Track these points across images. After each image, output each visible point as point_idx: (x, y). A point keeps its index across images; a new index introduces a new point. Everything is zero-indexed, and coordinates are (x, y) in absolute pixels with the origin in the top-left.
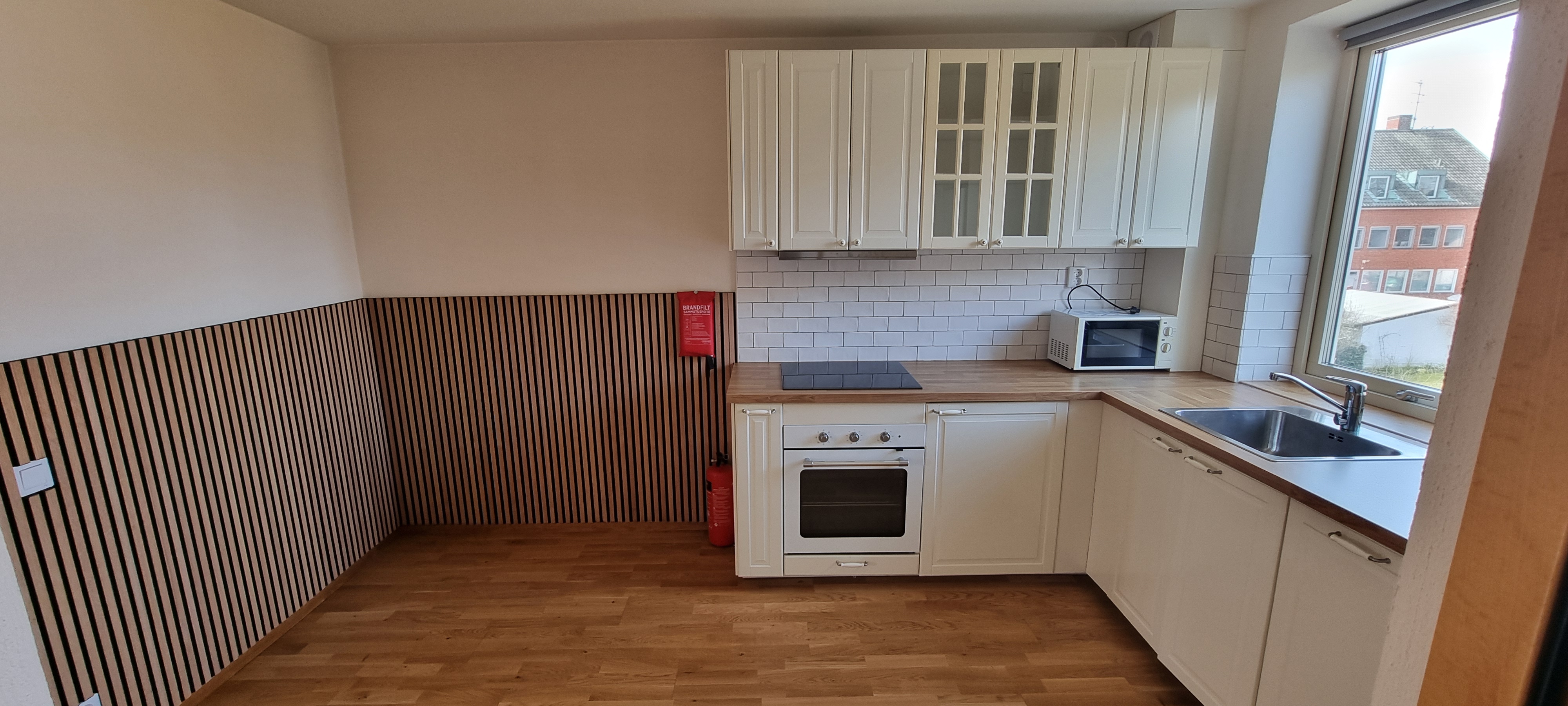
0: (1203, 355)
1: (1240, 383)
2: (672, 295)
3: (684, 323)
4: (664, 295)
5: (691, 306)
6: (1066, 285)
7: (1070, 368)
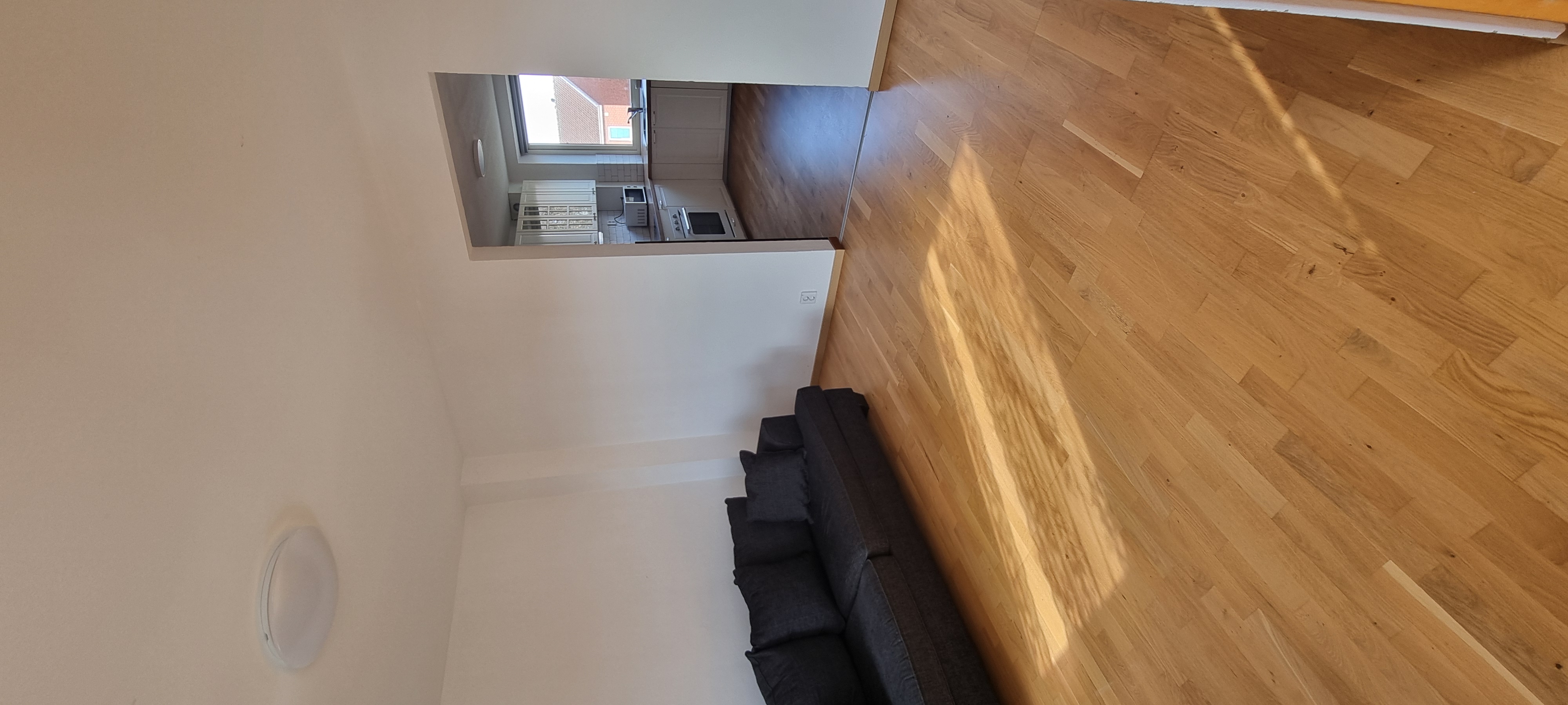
0: (636, 181)
1: (641, 160)
7: (646, 207)
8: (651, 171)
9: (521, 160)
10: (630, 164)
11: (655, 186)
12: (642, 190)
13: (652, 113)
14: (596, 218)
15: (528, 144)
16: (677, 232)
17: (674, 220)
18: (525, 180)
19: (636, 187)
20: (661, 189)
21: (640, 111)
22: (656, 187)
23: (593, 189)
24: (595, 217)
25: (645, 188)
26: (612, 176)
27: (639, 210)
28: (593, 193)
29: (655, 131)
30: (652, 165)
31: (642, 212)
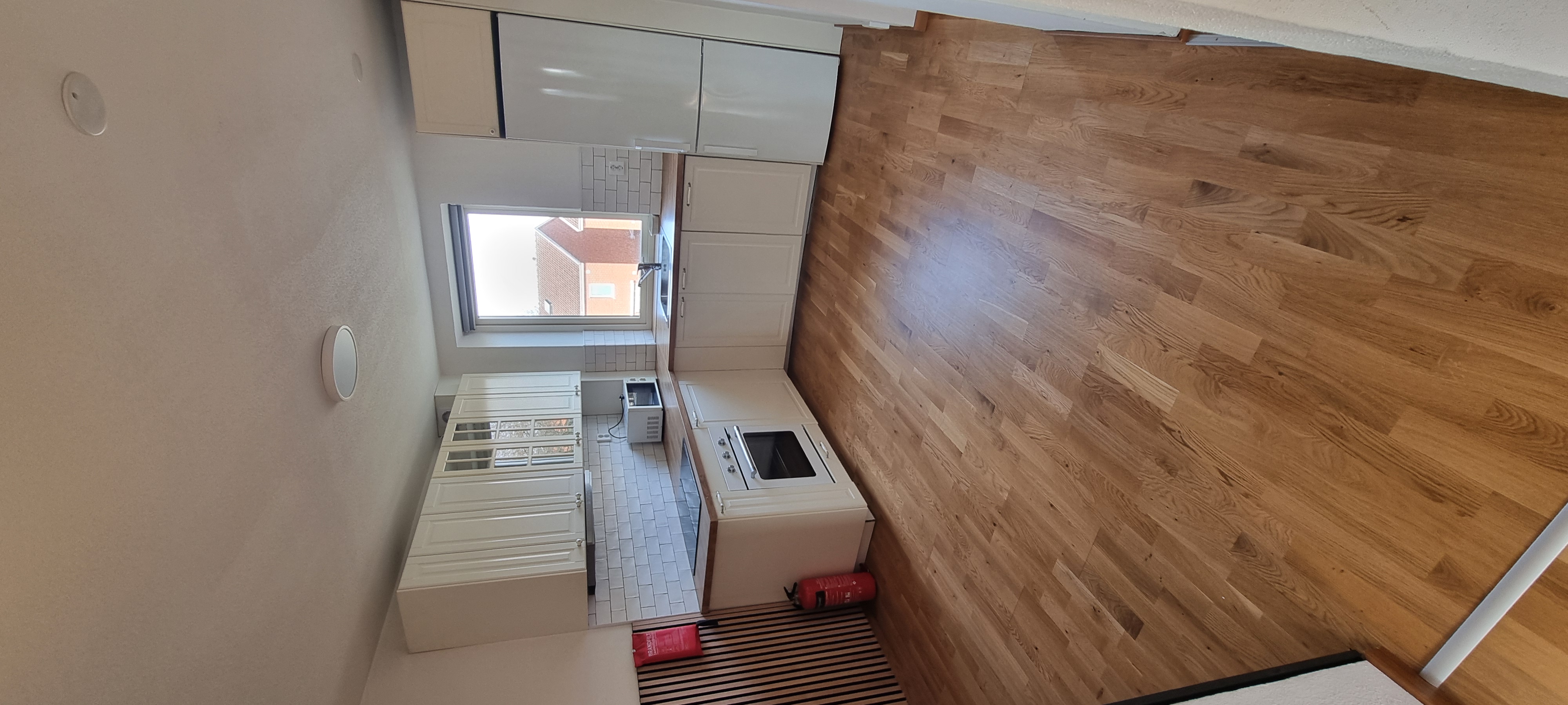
0: (646, 370)
1: (656, 342)
2: (639, 674)
3: (667, 653)
4: (640, 681)
5: (649, 649)
6: (610, 441)
7: (662, 411)
8: (673, 359)
9: (462, 342)
10: (636, 346)
11: (680, 383)
12: (653, 384)
13: (681, 270)
14: (581, 442)
15: (477, 317)
16: (730, 474)
17: (722, 450)
18: (464, 373)
19: (644, 380)
20: (691, 387)
21: (657, 268)
22: (682, 385)
23: (577, 387)
24: (578, 441)
25: (657, 381)
26: (606, 363)
27: (649, 418)
28: (577, 394)
29: (683, 298)
30: (676, 349)
31: (655, 420)
